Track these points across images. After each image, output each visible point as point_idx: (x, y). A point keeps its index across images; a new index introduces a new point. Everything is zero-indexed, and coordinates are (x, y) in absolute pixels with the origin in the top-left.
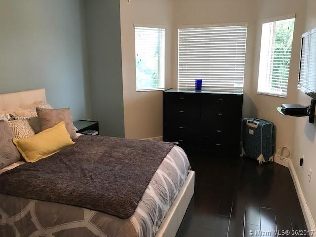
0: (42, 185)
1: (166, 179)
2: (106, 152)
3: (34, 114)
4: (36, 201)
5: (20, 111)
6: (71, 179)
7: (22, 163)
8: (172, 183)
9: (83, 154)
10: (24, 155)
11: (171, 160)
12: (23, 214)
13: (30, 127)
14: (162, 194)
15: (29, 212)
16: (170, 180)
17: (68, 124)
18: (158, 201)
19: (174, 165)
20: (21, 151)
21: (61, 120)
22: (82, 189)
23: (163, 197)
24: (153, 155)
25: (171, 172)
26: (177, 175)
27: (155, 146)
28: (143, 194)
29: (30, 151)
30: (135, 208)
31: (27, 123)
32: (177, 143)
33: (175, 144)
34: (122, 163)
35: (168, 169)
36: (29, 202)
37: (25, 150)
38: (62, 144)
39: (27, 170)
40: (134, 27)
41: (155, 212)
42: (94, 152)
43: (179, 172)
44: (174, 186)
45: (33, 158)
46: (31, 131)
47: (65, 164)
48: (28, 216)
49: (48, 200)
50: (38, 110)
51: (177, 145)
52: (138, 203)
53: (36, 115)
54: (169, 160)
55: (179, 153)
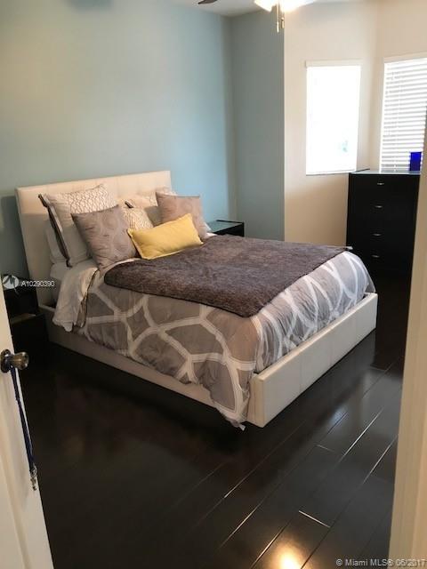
0: (157, 279)
1: (315, 289)
2: (242, 254)
3: (154, 203)
4: (150, 296)
5: (138, 199)
6: (190, 275)
7: (138, 259)
8: (326, 296)
9: (212, 254)
10: (139, 250)
11: (331, 268)
12: (135, 309)
13: (147, 218)
14: (305, 304)
15: (142, 307)
16: (323, 292)
17: (196, 218)
18: (296, 310)
19: (335, 275)
20: (136, 245)
21: (187, 212)
22: (200, 284)
23: (308, 309)
24: (306, 260)
25: (329, 284)
26: (338, 289)
27: (314, 251)
28: (274, 296)
29: (147, 245)
30: (260, 308)
31: (144, 213)
32: (351, 248)
33: (346, 250)
34: (258, 266)
35: (323, 278)
36: (142, 297)
37: (141, 244)
38: (186, 243)
39: (142, 265)
40: (306, 67)
41: (290, 322)
42: (226, 253)
43: (342, 286)
44: (329, 302)
45: (150, 254)
46: (148, 223)
47: (186, 262)
48: (141, 312)
49: (162, 294)
50: (158, 197)
51: (350, 251)
52: (265, 304)
53: (157, 205)
54: (330, 268)
55: (351, 262)
